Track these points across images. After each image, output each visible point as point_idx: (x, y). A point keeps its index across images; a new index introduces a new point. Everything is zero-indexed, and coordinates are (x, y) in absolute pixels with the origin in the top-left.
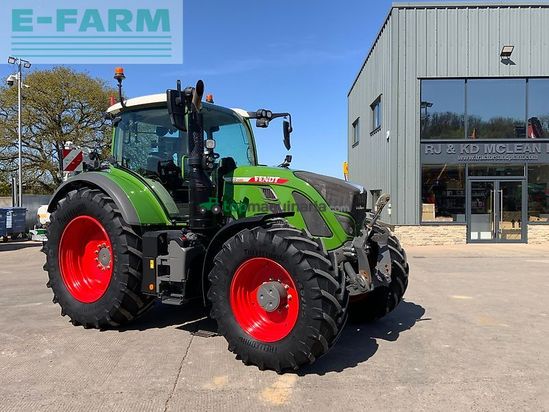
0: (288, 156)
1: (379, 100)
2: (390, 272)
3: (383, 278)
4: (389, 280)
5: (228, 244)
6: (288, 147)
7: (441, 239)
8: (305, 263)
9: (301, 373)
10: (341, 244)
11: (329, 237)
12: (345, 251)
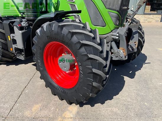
2: (137, 46)
3: (133, 49)
4: (136, 50)
5: (38, 31)
7: (151, 20)
8: (83, 50)
9: (81, 105)
10: (110, 31)
11: (104, 26)
12: (112, 35)
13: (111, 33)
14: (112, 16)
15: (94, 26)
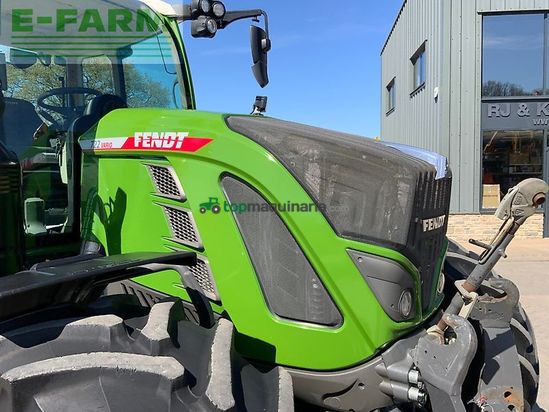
0: (259, 98)
1: (422, 49)
6: (263, 80)
10: (371, 353)
11: (331, 325)
12: (385, 376)
13: (378, 364)
14: (369, 274)
15: (277, 320)
